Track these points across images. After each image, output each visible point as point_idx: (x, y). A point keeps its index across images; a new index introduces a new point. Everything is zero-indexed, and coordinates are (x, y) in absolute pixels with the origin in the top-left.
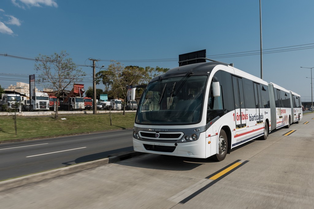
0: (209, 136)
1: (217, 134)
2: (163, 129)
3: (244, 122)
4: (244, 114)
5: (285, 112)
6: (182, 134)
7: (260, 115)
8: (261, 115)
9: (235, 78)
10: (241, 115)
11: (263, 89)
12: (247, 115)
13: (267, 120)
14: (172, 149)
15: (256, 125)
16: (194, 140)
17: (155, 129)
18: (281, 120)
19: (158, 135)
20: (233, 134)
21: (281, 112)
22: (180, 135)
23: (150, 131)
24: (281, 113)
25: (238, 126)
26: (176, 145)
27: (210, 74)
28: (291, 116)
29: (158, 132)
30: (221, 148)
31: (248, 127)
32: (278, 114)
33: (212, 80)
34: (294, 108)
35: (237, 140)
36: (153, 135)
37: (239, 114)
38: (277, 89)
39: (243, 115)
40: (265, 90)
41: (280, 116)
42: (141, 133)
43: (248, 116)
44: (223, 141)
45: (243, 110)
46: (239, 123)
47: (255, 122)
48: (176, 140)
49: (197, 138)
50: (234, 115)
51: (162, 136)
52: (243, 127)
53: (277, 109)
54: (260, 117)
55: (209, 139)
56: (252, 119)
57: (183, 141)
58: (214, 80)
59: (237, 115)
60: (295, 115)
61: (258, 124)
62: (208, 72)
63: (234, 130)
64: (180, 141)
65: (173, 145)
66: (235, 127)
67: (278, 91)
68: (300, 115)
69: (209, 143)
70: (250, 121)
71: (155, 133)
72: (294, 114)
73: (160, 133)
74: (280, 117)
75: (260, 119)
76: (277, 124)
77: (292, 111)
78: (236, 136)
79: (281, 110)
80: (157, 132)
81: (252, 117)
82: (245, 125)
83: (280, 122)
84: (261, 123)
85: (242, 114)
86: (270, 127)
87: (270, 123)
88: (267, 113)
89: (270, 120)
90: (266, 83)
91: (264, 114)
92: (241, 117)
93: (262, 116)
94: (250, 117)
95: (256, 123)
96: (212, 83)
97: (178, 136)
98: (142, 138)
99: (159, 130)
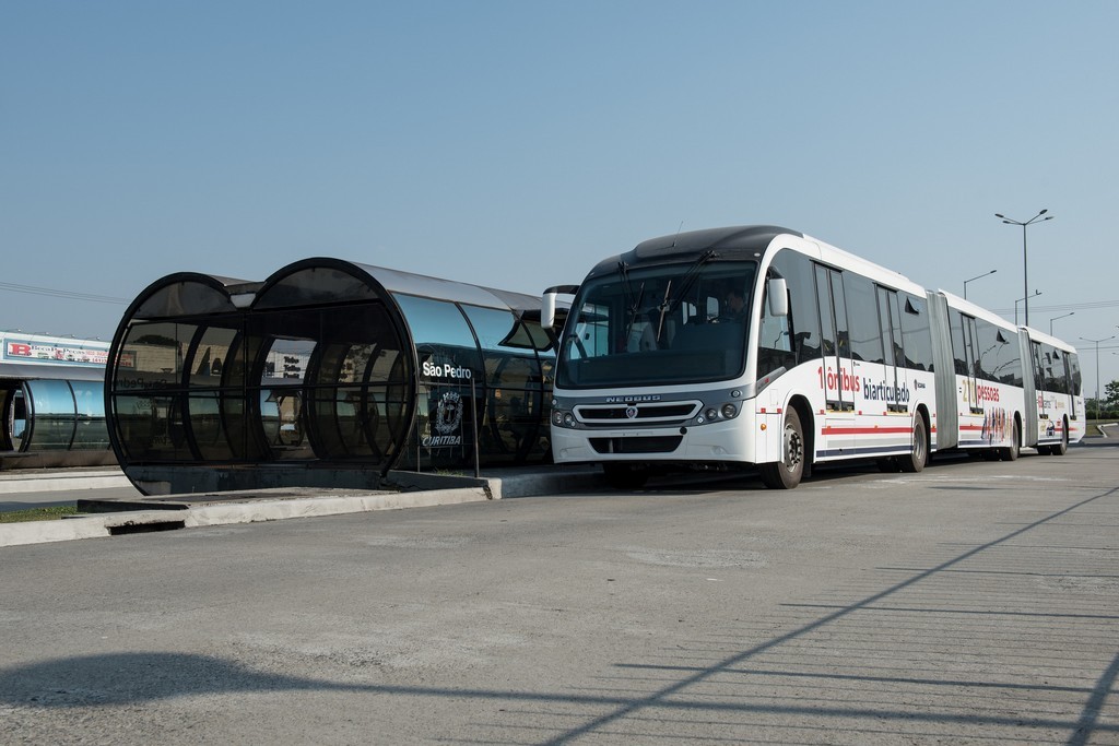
0: (763, 411)
1: (779, 411)
2: (647, 396)
3: (847, 396)
4: (849, 373)
5: (995, 397)
6: (699, 404)
7: (896, 389)
8: (900, 386)
9: (824, 270)
10: (839, 376)
11: (910, 309)
12: (857, 378)
13: (922, 409)
14: (672, 443)
15: (885, 414)
16: (727, 418)
17: (624, 397)
18: (978, 421)
19: (634, 411)
20: (820, 423)
21: (980, 393)
22: (695, 406)
23: (610, 403)
24: (977, 397)
25: (833, 406)
26: (684, 431)
27: (761, 259)
28: (1023, 416)
29: (633, 404)
30: (791, 455)
31: (860, 413)
32: (965, 400)
33: (768, 274)
34: (1038, 393)
35: (830, 443)
36: (621, 413)
37: (834, 372)
38: (963, 314)
39: (846, 377)
40: (917, 313)
41: (974, 406)
42: (581, 411)
43: (861, 381)
44: (793, 436)
45: (846, 363)
46: (833, 396)
47: (881, 405)
48: (684, 421)
49: (736, 413)
50: (820, 371)
51: (643, 412)
52: (845, 409)
53: (960, 379)
54: (897, 394)
55: (762, 418)
56: (872, 392)
57: (700, 420)
58: (771, 274)
59: (830, 375)
60: (1044, 417)
61: (892, 414)
62: (757, 255)
63: (822, 412)
64: (693, 423)
65: (675, 431)
66: (823, 406)
67: (965, 319)
68: (1071, 424)
69: (763, 429)
70: (867, 397)
71: (625, 406)
72: (1040, 411)
73: (638, 405)
74: (973, 411)
75: (898, 400)
76: (960, 432)
77: (1030, 403)
78: (827, 431)
79: (977, 388)
80: (630, 404)
81: (873, 390)
82: (851, 406)
83: (971, 428)
84: (901, 412)
85: (842, 373)
86: (933, 435)
87: (933, 422)
88: (923, 386)
89: (932, 410)
90: (918, 291)
91: (910, 386)
92: (840, 380)
93: (903, 390)
94: (866, 386)
95: (885, 409)
96: (766, 281)
97: (688, 409)
98: (586, 424)
99: (635, 399)
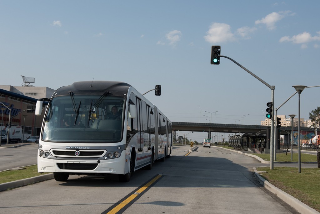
0: (127, 154)
1: (130, 154)
2: (84, 147)
6: (105, 152)
7: (149, 141)
9: (138, 100)
11: (152, 112)
13: (153, 148)
16: (115, 157)
17: (74, 147)
19: (78, 153)
22: (103, 152)
23: (68, 149)
25: (139, 150)
26: (99, 162)
27: (126, 96)
28: (166, 146)
29: (79, 150)
33: (129, 102)
36: (73, 153)
37: (140, 137)
38: (159, 113)
42: (54, 151)
43: (144, 140)
48: (99, 158)
49: (119, 155)
50: (137, 137)
51: (82, 153)
57: (105, 158)
62: (125, 94)
63: (137, 152)
64: (103, 158)
65: (95, 162)
67: (160, 115)
69: (126, 161)
70: (145, 145)
71: (75, 150)
73: (80, 151)
74: (160, 146)
77: (167, 142)
78: (137, 159)
80: (76, 150)
82: (142, 149)
86: (154, 156)
87: (154, 152)
88: (153, 140)
92: (140, 140)
94: (145, 142)
97: (101, 153)
98: (56, 157)
99: (79, 148)
